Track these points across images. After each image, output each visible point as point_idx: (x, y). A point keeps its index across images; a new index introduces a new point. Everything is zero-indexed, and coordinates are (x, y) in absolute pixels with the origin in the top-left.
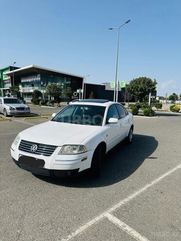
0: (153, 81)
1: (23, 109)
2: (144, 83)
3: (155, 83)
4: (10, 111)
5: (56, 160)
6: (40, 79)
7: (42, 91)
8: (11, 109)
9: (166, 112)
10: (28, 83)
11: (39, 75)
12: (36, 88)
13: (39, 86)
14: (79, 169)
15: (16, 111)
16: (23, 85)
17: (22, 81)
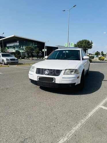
0: (91, 42)
1: (14, 60)
2: (85, 43)
3: (92, 43)
4: (6, 61)
5: (63, 78)
6: (18, 43)
7: (21, 51)
8: (7, 60)
9: (96, 61)
10: (11, 47)
11: (18, 41)
12: (17, 49)
13: (18, 48)
14: (75, 83)
15: (10, 61)
16: (8, 48)
17: (8, 45)
